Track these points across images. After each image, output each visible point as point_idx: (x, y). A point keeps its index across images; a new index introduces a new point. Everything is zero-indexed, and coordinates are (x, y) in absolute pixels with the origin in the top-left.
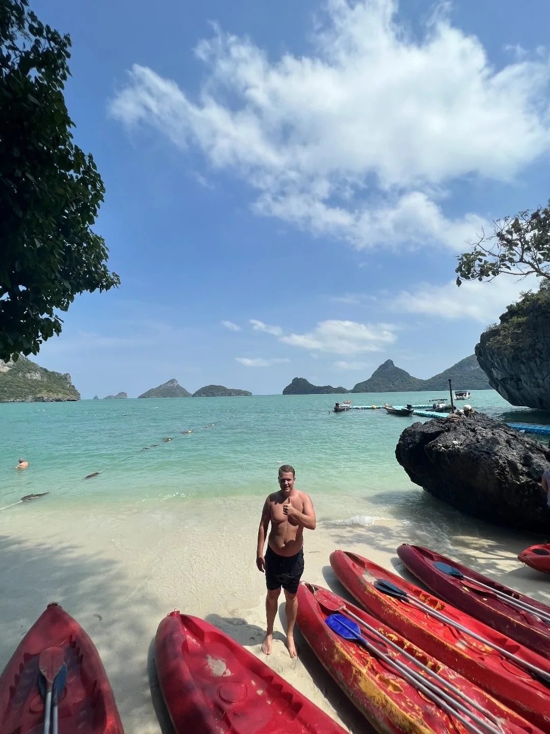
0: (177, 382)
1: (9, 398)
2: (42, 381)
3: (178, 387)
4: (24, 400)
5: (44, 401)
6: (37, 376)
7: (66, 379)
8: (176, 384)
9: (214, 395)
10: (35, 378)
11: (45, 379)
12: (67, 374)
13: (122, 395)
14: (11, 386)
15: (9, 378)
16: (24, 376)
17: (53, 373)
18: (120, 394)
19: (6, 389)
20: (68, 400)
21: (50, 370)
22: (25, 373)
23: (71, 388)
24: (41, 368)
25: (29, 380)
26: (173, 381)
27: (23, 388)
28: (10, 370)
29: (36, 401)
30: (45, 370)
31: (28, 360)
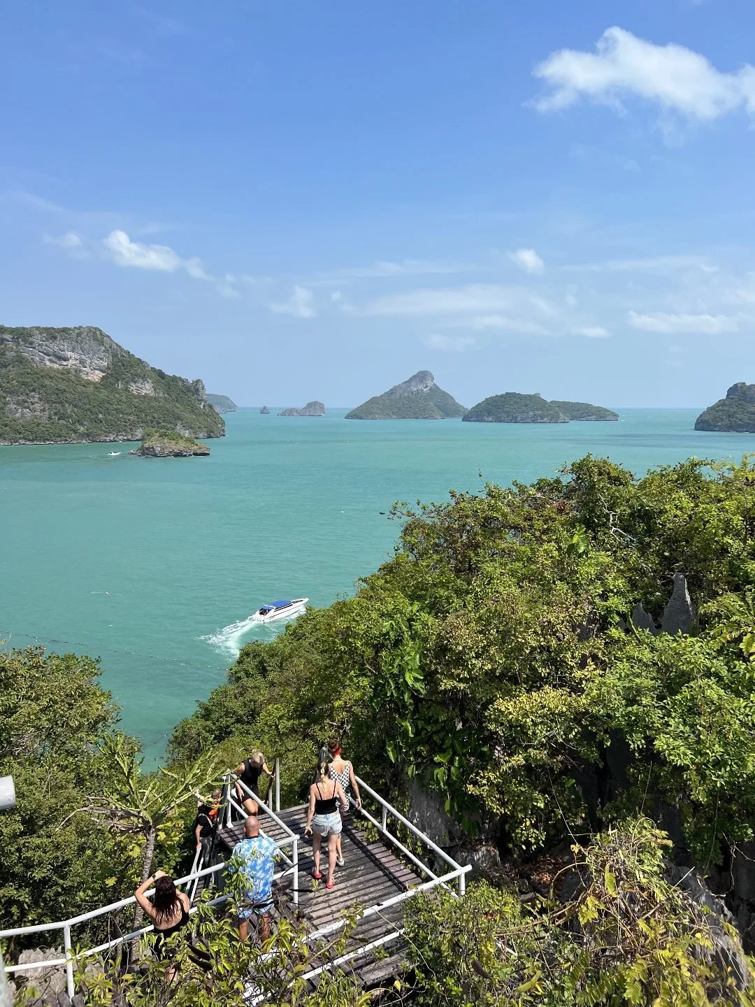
0: (433, 379)
1: (107, 433)
2: (155, 399)
3: (435, 390)
4: (130, 437)
5: (155, 455)
6: (147, 389)
7: (197, 390)
8: (430, 384)
9: (514, 420)
10: (144, 392)
11: (161, 395)
12: (198, 381)
13: (314, 408)
14: (108, 411)
15: (104, 394)
16: (127, 390)
17: (174, 379)
18: (310, 405)
19: (100, 416)
20: (195, 454)
21: (169, 372)
22: (127, 383)
23: (207, 409)
24: (153, 369)
25: (135, 397)
26: (422, 376)
27: (126, 414)
28: (103, 378)
29: (143, 454)
30: (161, 375)
31: (129, 355)
